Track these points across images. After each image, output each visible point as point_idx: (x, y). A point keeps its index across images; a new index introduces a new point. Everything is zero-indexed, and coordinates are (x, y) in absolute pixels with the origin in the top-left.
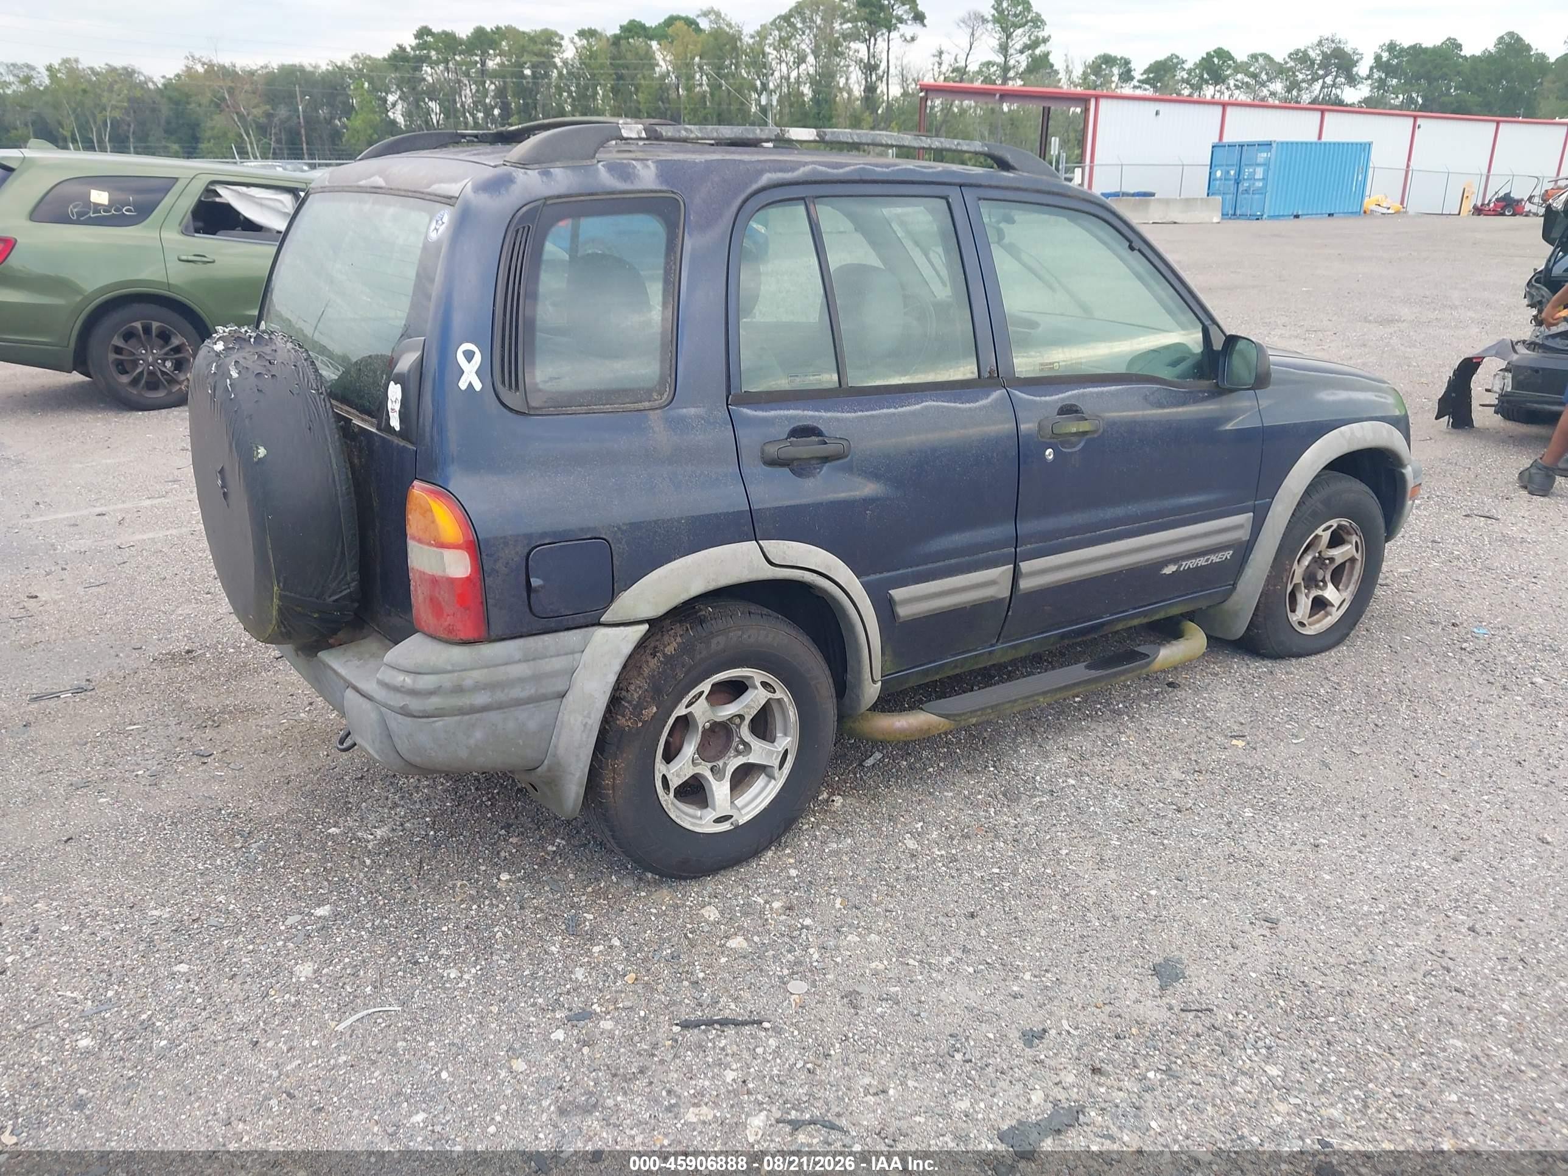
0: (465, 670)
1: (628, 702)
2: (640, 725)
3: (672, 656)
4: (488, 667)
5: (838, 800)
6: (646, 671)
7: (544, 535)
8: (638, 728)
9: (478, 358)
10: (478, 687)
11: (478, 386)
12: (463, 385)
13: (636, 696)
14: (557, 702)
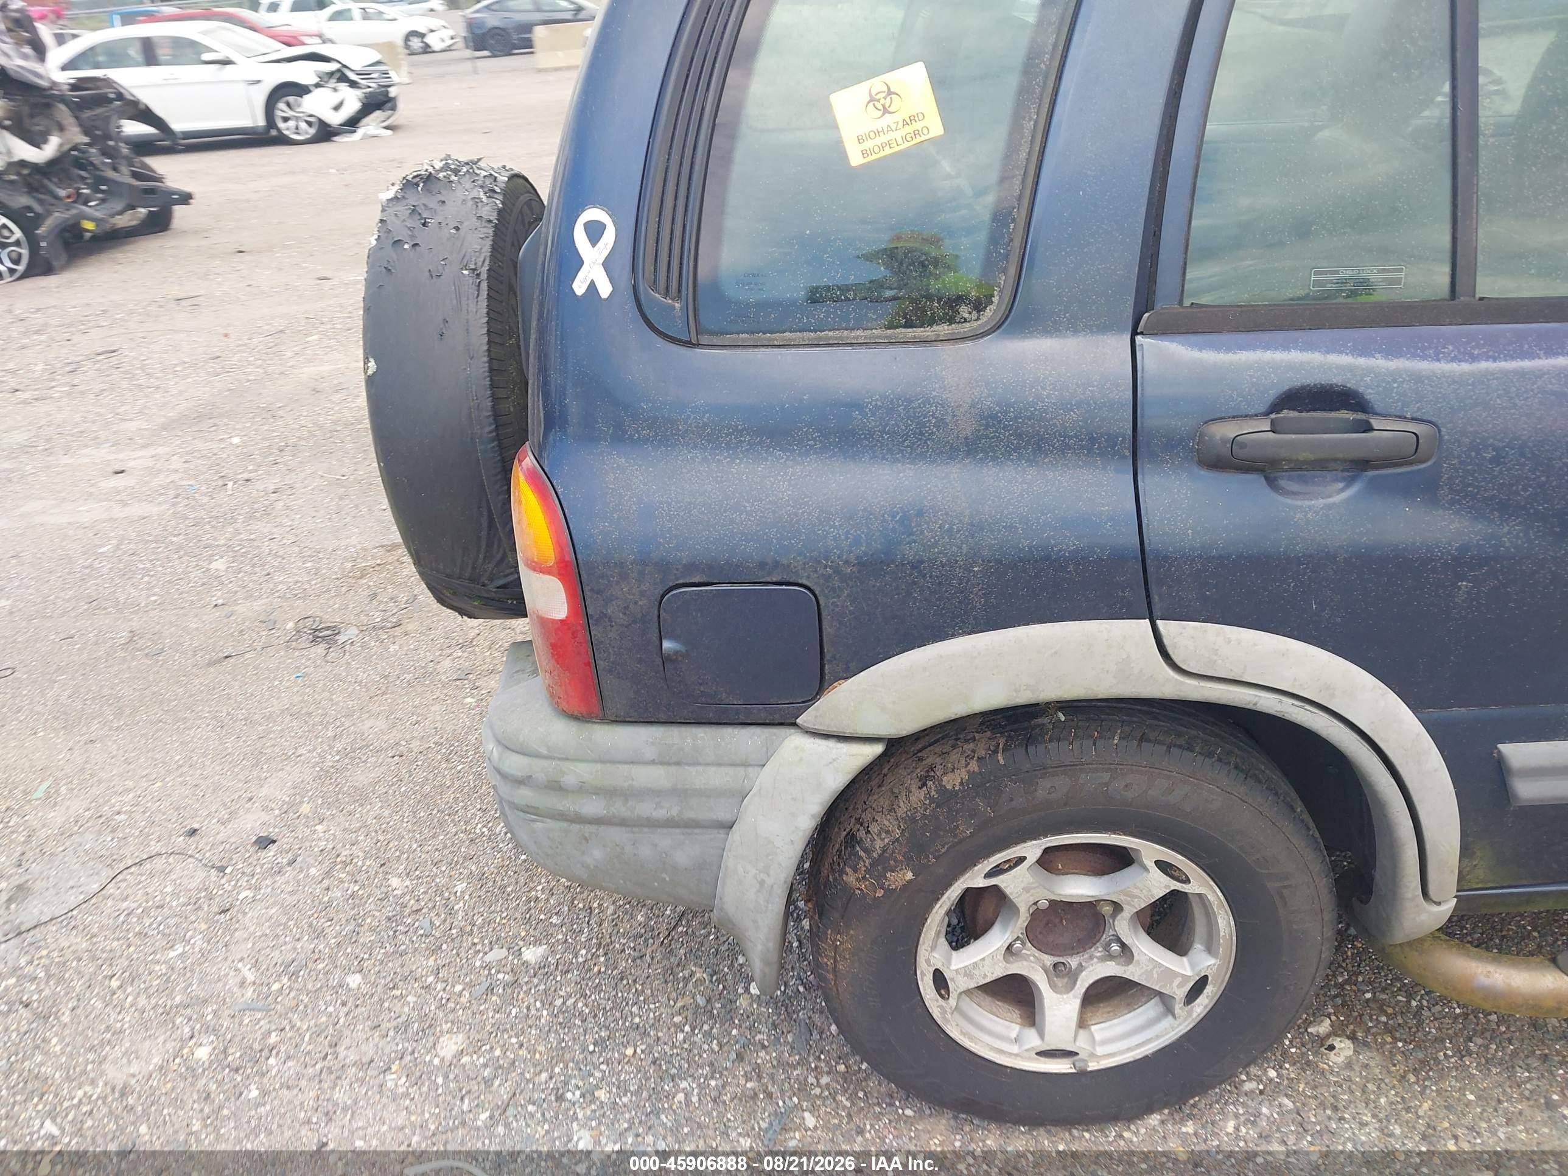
0: (567, 759)
1: (865, 850)
2: (880, 893)
3: (953, 794)
4: (602, 762)
5: (1344, 1048)
6: (903, 808)
7: (691, 567)
8: (875, 899)
9: (609, 237)
10: (584, 790)
11: (605, 289)
12: (579, 287)
13: (879, 844)
14: (721, 834)
